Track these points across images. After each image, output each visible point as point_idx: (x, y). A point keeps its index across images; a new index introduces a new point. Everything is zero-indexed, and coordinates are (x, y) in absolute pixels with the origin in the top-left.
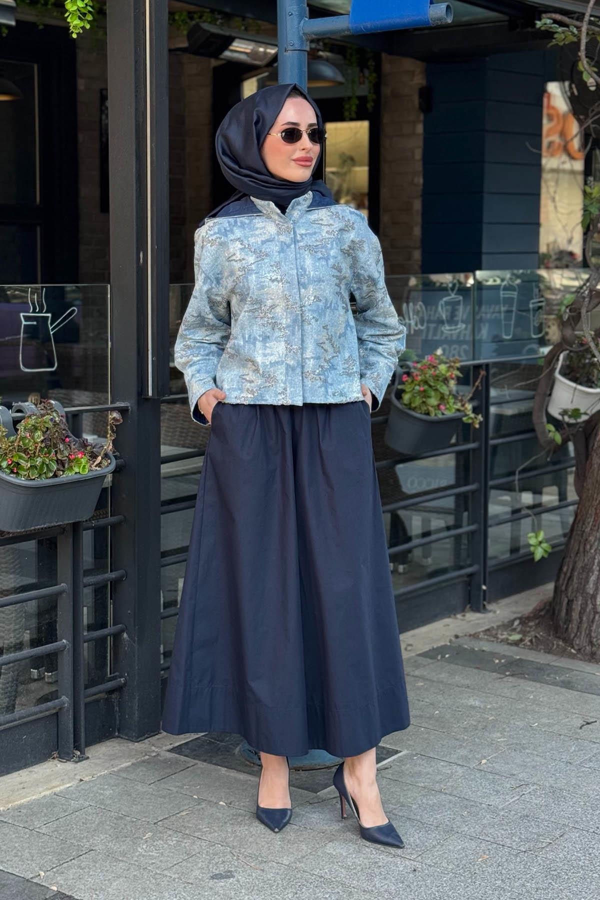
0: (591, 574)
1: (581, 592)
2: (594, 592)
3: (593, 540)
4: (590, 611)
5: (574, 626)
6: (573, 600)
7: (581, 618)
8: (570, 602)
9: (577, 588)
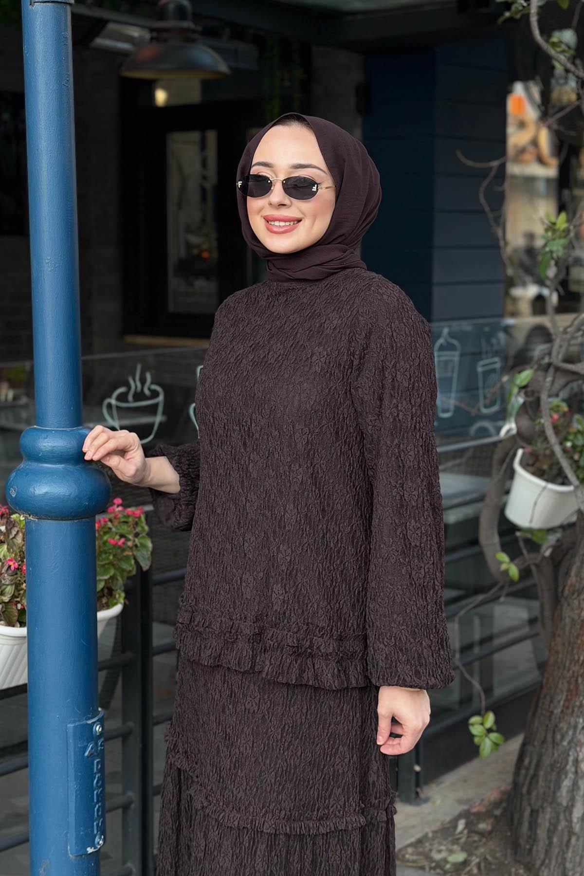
0: (563, 777)
1: (550, 800)
2: (568, 803)
3: (565, 729)
4: (563, 830)
5: (540, 849)
6: (537, 811)
7: (550, 838)
8: (534, 813)
9: (544, 793)
